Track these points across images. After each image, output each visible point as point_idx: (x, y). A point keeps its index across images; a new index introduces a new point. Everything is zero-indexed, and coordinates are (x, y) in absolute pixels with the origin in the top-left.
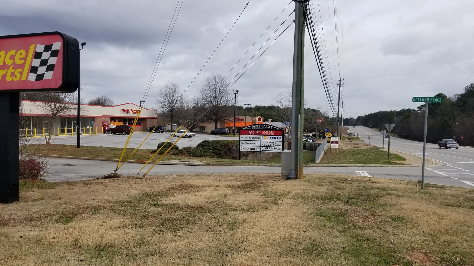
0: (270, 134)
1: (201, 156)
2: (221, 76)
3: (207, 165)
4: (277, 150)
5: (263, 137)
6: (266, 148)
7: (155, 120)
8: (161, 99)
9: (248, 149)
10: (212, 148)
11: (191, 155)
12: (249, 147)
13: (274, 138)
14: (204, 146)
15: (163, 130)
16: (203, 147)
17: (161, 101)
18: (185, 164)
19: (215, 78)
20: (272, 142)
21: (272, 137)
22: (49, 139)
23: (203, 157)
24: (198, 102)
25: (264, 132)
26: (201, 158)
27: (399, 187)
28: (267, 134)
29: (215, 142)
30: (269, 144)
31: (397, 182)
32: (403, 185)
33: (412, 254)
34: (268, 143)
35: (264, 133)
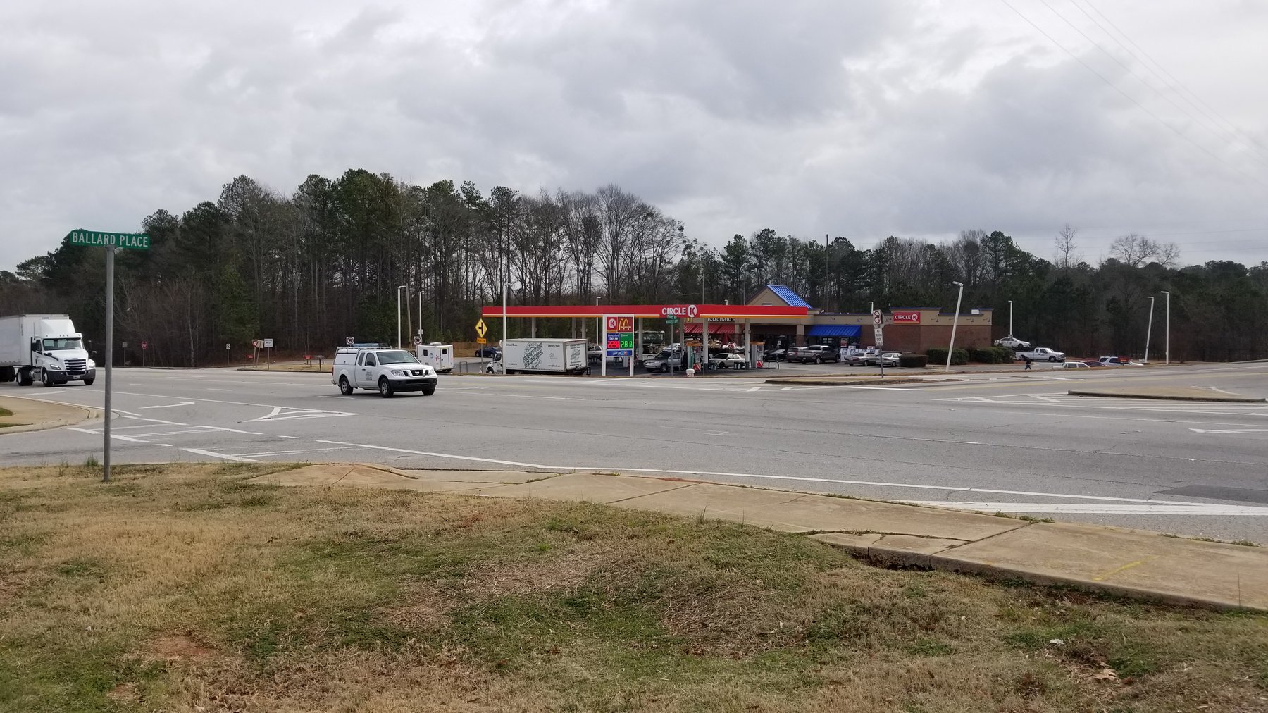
27: (41, 486)
31: (27, 475)
32: (49, 480)
33: (156, 646)
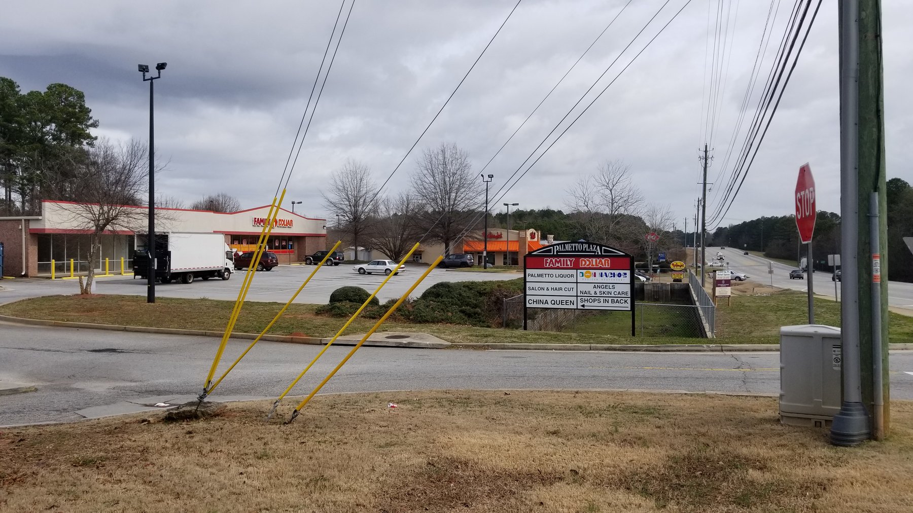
0: (600, 265)
1: (434, 321)
2: (455, 147)
3: (456, 345)
4: (617, 305)
5: (582, 273)
6: (591, 301)
7: (322, 239)
8: (334, 197)
9: (547, 302)
10: (459, 300)
11: (409, 319)
12: (549, 299)
13: (610, 275)
14: (438, 297)
15: (339, 259)
16: (436, 298)
17: (333, 201)
18: (401, 343)
19: (443, 151)
20: (605, 285)
21: (606, 273)
22: (88, 284)
23: (438, 322)
24: (408, 200)
25: (586, 263)
26: (435, 327)
28: (593, 265)
29: (464, 286)
30: (598, 290)
34: (595, 287)
35: (584, 263)
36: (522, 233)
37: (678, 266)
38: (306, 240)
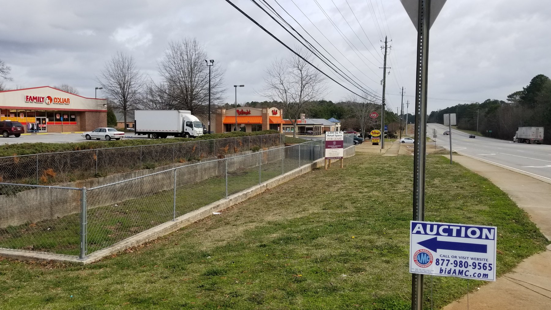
7: (103, 114)
36: (264, 110)
37: (376, 133)
38: (86, 115)
